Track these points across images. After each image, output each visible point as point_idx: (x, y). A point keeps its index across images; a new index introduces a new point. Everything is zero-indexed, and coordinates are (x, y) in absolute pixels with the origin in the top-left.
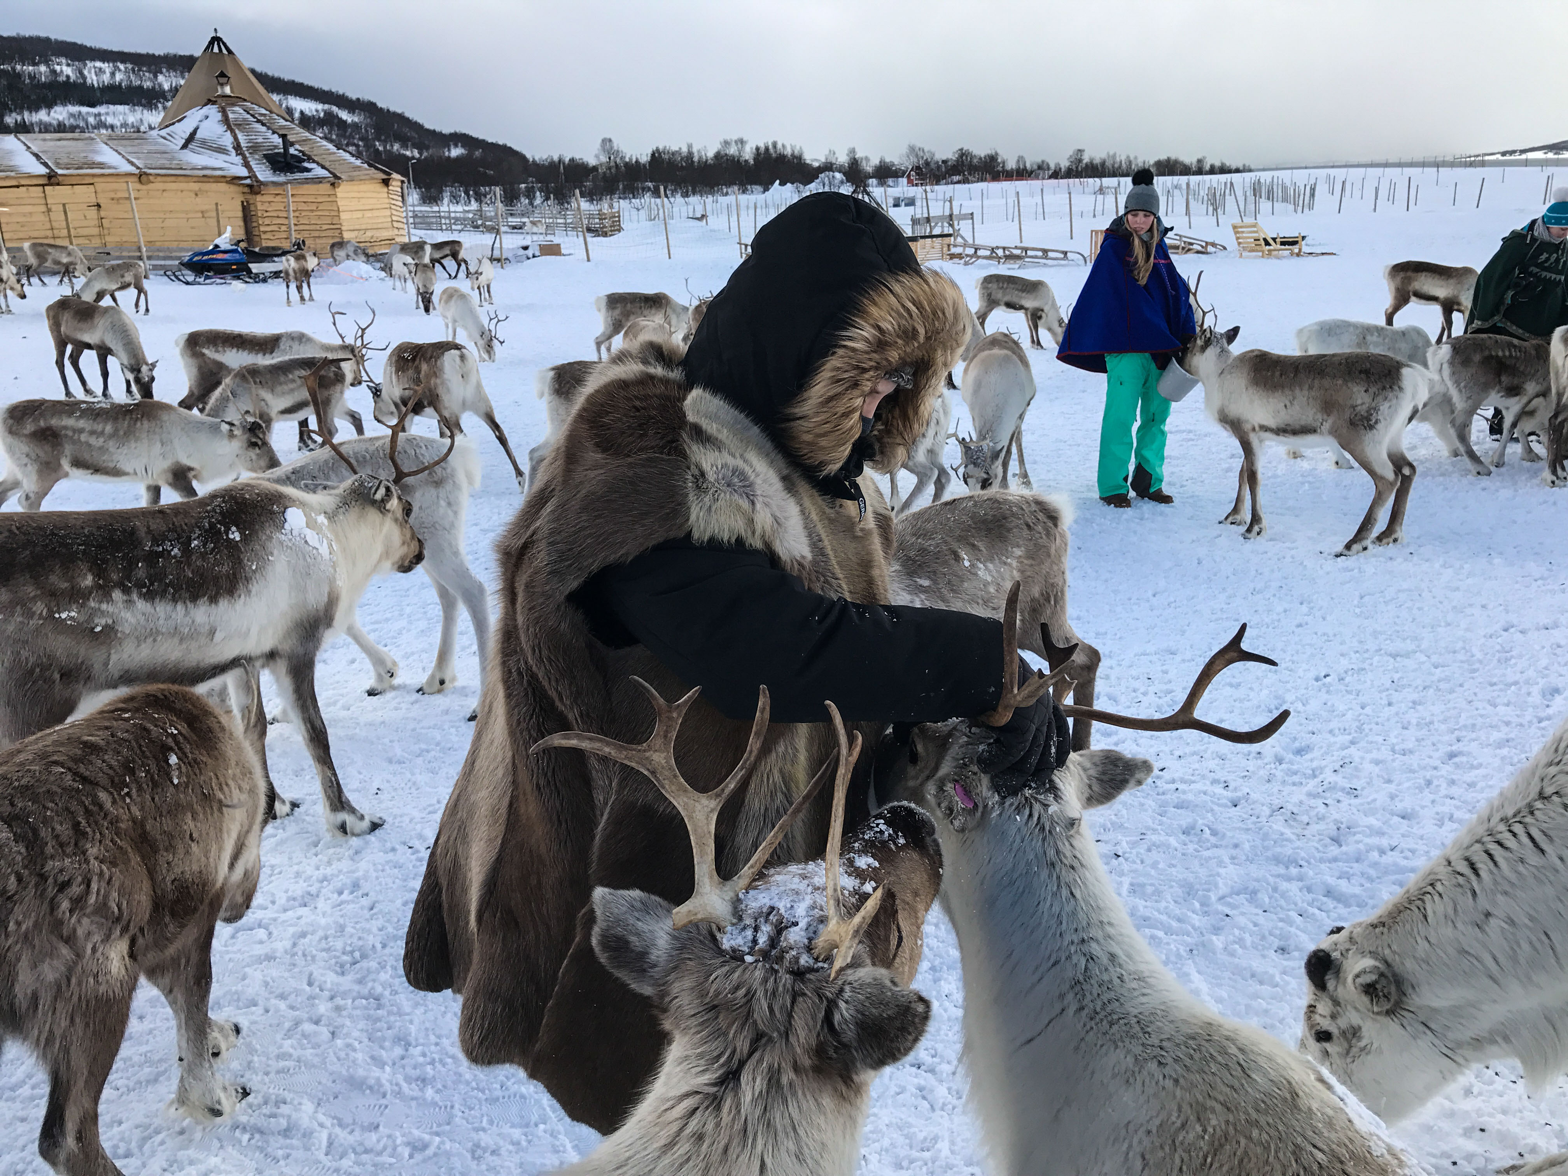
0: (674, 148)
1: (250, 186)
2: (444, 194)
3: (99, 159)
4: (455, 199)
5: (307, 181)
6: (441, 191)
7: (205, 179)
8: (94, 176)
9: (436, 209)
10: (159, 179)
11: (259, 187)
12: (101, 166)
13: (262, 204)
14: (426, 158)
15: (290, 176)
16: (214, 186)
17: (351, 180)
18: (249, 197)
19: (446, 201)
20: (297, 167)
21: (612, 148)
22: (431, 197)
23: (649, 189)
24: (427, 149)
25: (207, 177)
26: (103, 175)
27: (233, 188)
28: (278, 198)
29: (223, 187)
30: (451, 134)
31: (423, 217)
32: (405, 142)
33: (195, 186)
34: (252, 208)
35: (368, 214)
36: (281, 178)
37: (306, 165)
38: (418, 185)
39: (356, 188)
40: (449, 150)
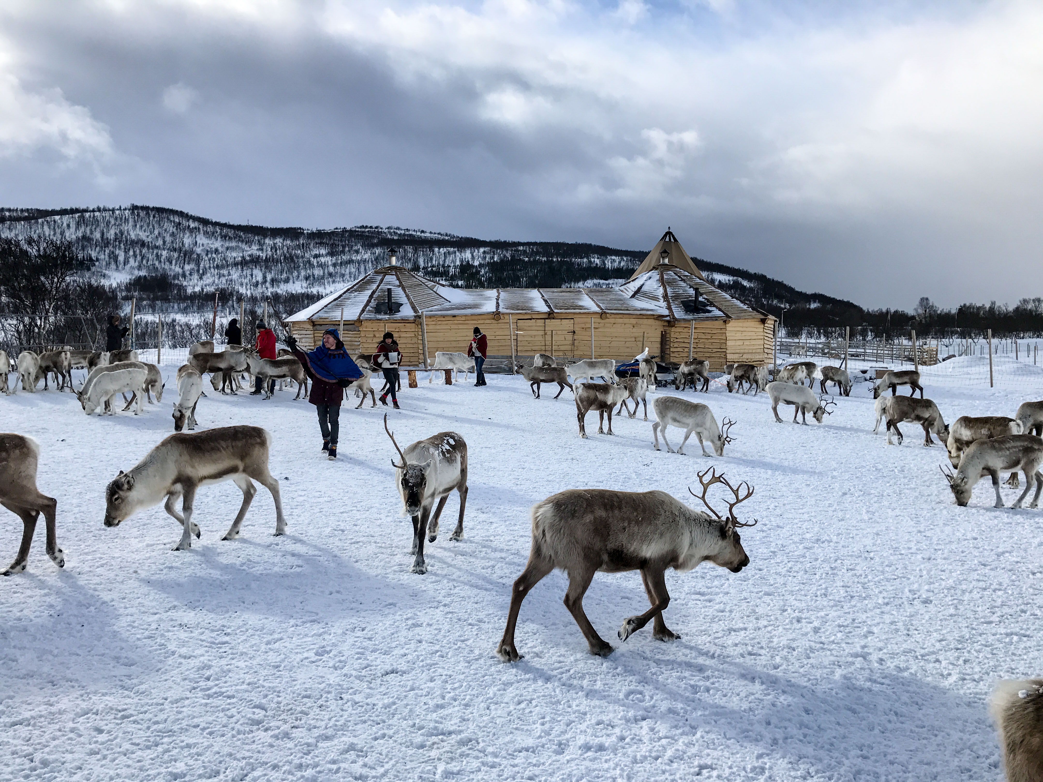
0: (979, 304)
1: (669, 322)
2: (803, 332)
3: (581, 303)
4: (810, 335)
5: (708, 319)
6: (802, 329)
7: (641, 317)
8: (574, 313)
9: (797, 340)
10: (613, 316)
11: (674, 322)
12: (581, 307)
13: (675, 333)
14: (794, 309)
15: (696, 316)
16: (645, 321)
17: (738, 318)
18: (667, 328)
19: (804, 336)
20: (702, 310)
21: (927, 304)
22: (794, 333)
23: (957, 332)
24: (795, 303)
25: (643, 315)
26: (580, 313)
27: (658, 323)
28: (686, 330)
29: (651, 321)
30: (812, 295)
31: (787, 345)
32: (780, 298)
33: (634, 321)
34: (668, 336)
35: (747, 343)
36: (690, 317)
37: (709, 308)
38: (786, 326)
39: (741, 324)
40: (810, 305)
